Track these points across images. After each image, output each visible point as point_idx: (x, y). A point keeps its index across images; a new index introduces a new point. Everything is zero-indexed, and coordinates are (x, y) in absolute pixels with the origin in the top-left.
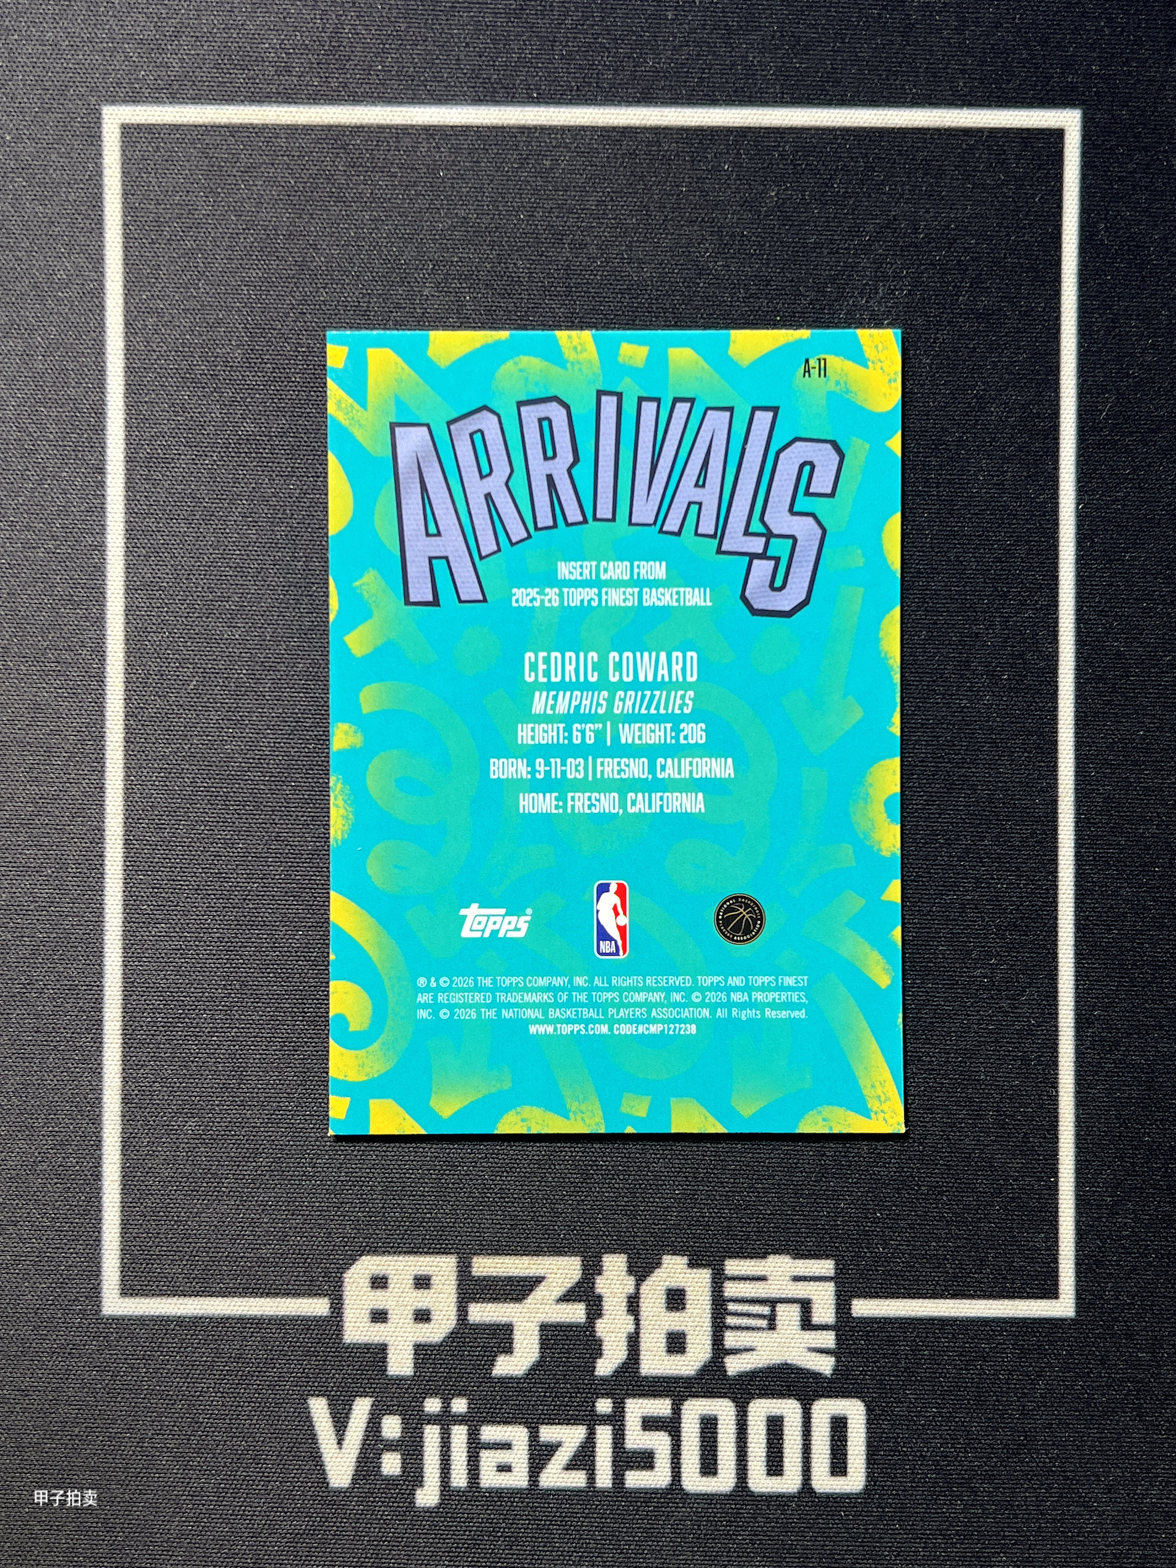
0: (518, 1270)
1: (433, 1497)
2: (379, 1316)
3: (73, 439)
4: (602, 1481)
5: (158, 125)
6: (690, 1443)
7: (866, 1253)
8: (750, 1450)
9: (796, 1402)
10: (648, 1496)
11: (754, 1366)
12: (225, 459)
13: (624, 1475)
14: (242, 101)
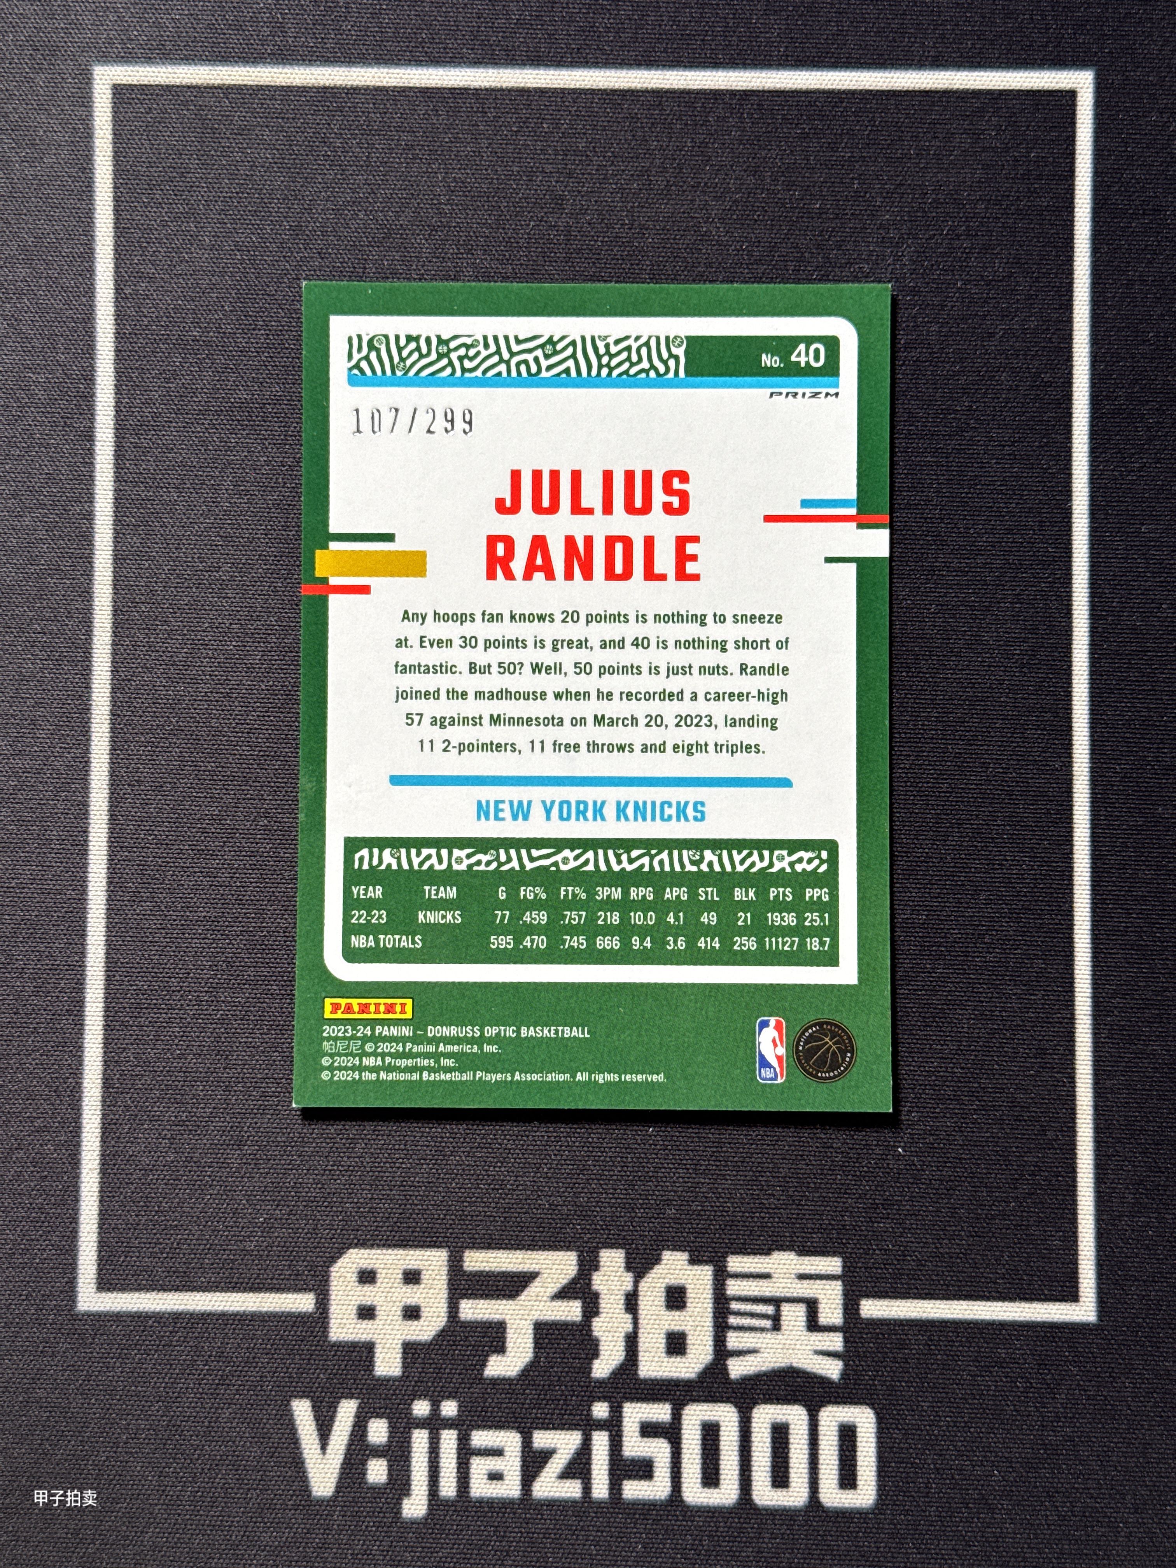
0: (512, 1265)
1: (420, 1507)
2: (367, 1313)
3: (62, 406)
4: (598, 1491)
5: (151, 86)
6: (691, 1451)
7: (874, 1250)
8: (754, 1459)
9: (802, 1408)
10: (646, 1507)
11: (758, 1369)
12: (218, 426)
13: (621, 1485)
14: (236, 62)
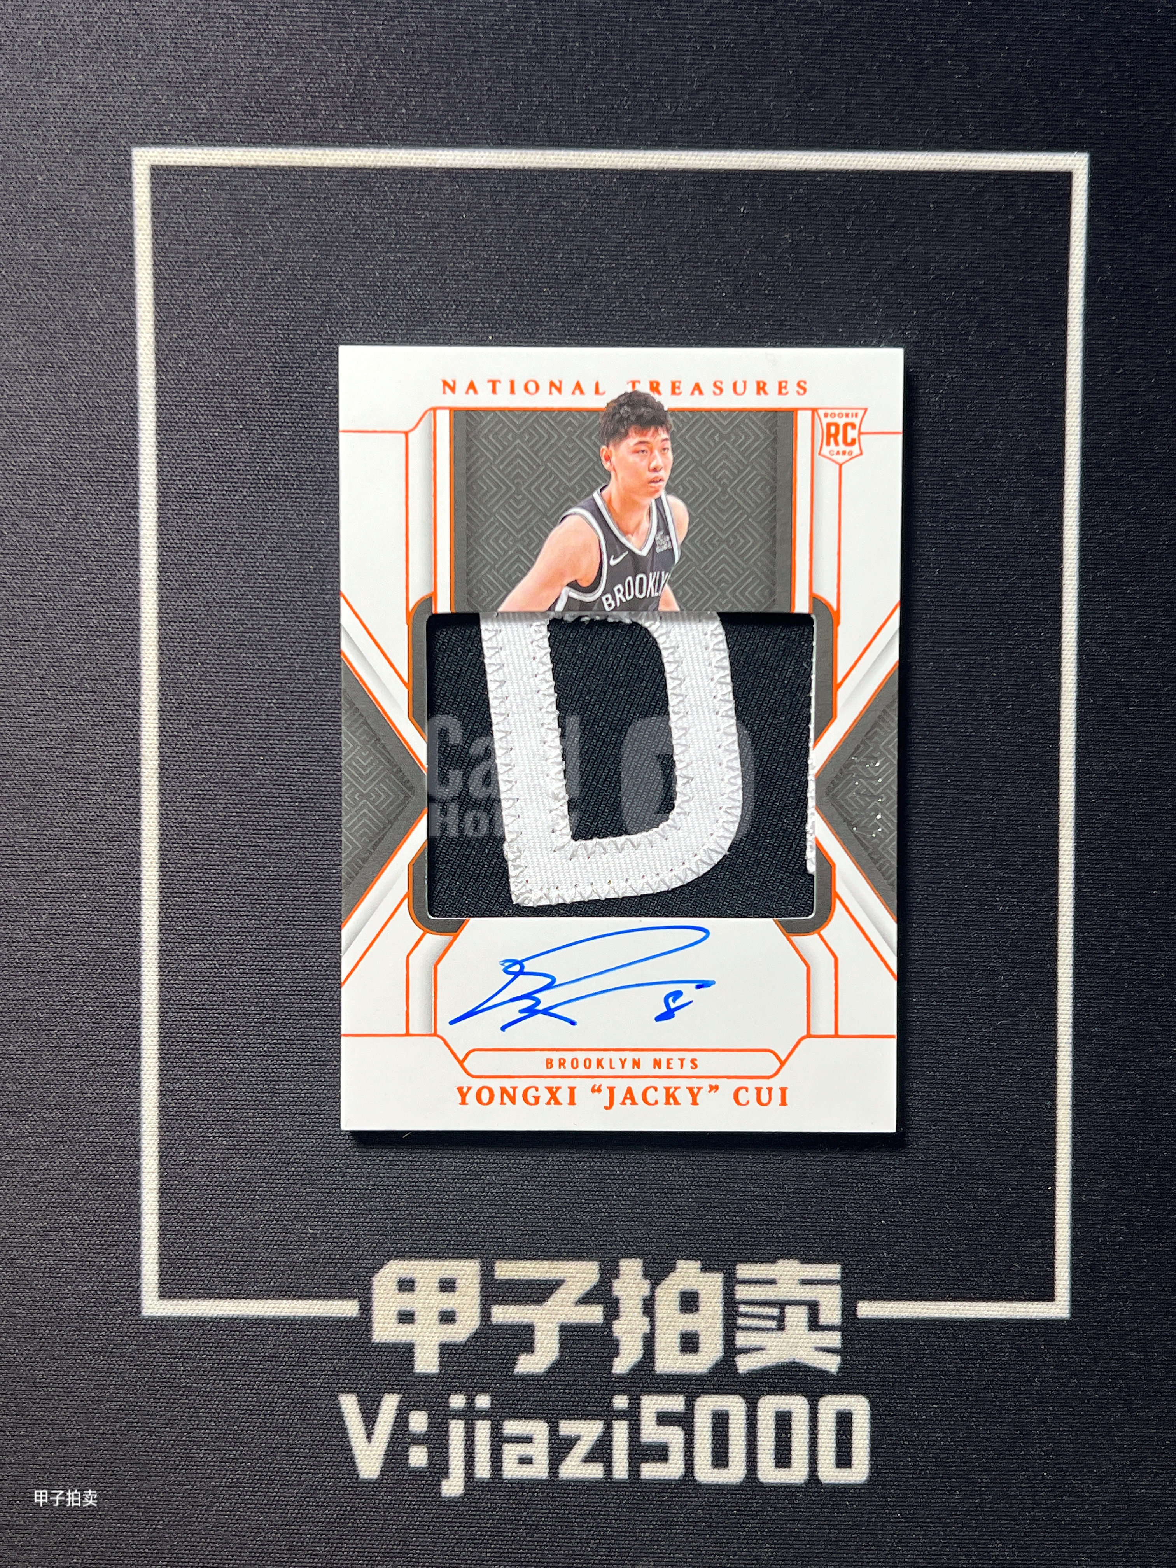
0: (539, 1274)
1: (457, 1488)
2: (406, 1317)
4: (618, 1472)
5: (187, 167)
6: (702, 1437)
7: (871, 1258)
8: (759, 1443)
9: (803, 1398)
10: (662, 1486)
11: (764, 1364)
12: (255, 494)
13: (639, 1467)
14: (269, 144)
